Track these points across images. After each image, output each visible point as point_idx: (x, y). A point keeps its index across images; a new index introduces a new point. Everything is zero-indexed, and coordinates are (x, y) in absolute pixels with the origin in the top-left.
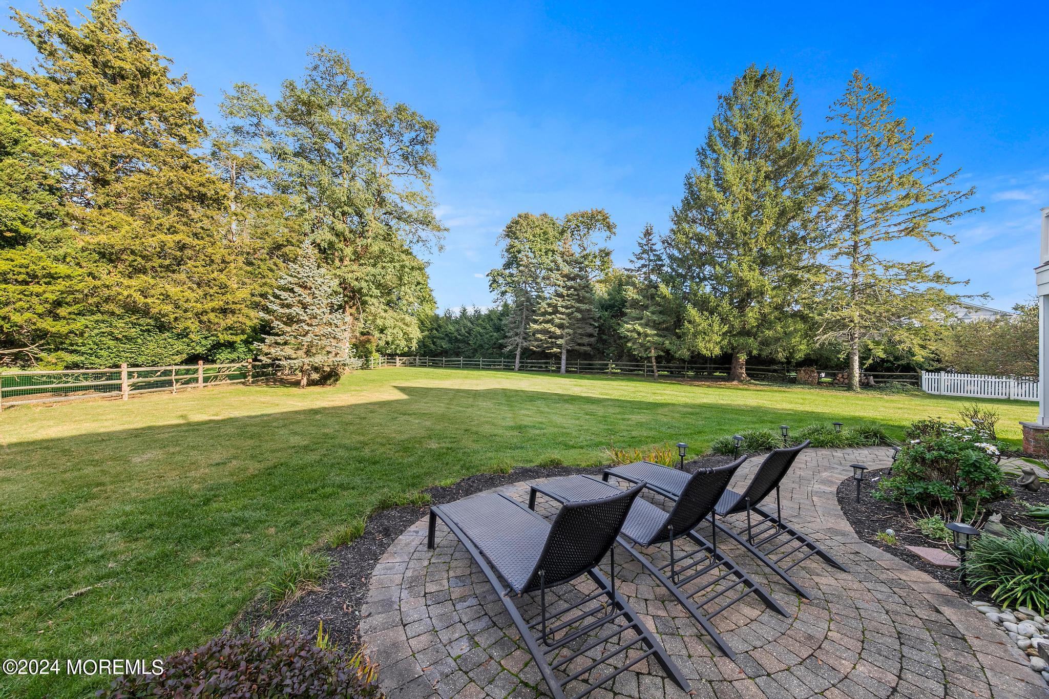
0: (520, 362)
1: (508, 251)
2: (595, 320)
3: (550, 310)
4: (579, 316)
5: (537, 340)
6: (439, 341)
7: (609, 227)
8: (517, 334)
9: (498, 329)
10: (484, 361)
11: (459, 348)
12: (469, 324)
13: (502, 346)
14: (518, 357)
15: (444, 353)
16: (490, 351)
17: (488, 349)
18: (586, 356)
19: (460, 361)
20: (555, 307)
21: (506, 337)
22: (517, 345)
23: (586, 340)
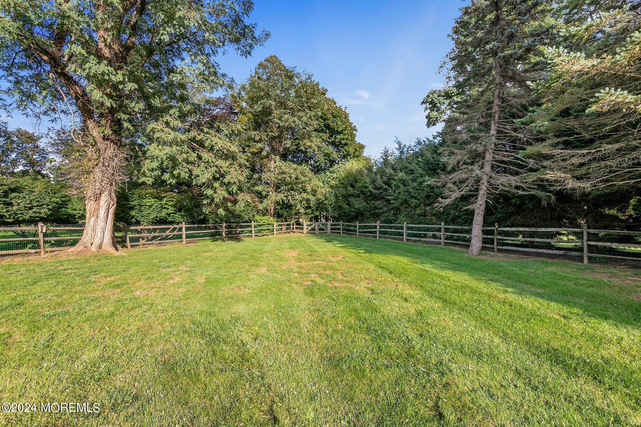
0: (485, 232)
10: (412, 229)
14: (478, 219)
15: (359, 215)
17: (416, 207)
19: (375, 227)
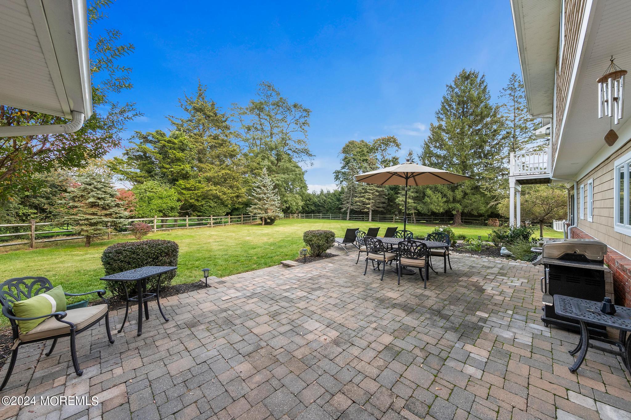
1: (344, 160)
2: (386, 196)
3: (363, 191)
4: (377, 194)
5: (357, 205)
6: (310, 206)
7: (397, 145)
8: (348, 203)
9: (339, 200)
11: (320, 209)
12: (325, 198)
13: (340, 209)
16: (335, 211)
18: (382, 213)
20: (366, 189)
21: (343, 204)
22: (348, 208)
23: (381, 205)
